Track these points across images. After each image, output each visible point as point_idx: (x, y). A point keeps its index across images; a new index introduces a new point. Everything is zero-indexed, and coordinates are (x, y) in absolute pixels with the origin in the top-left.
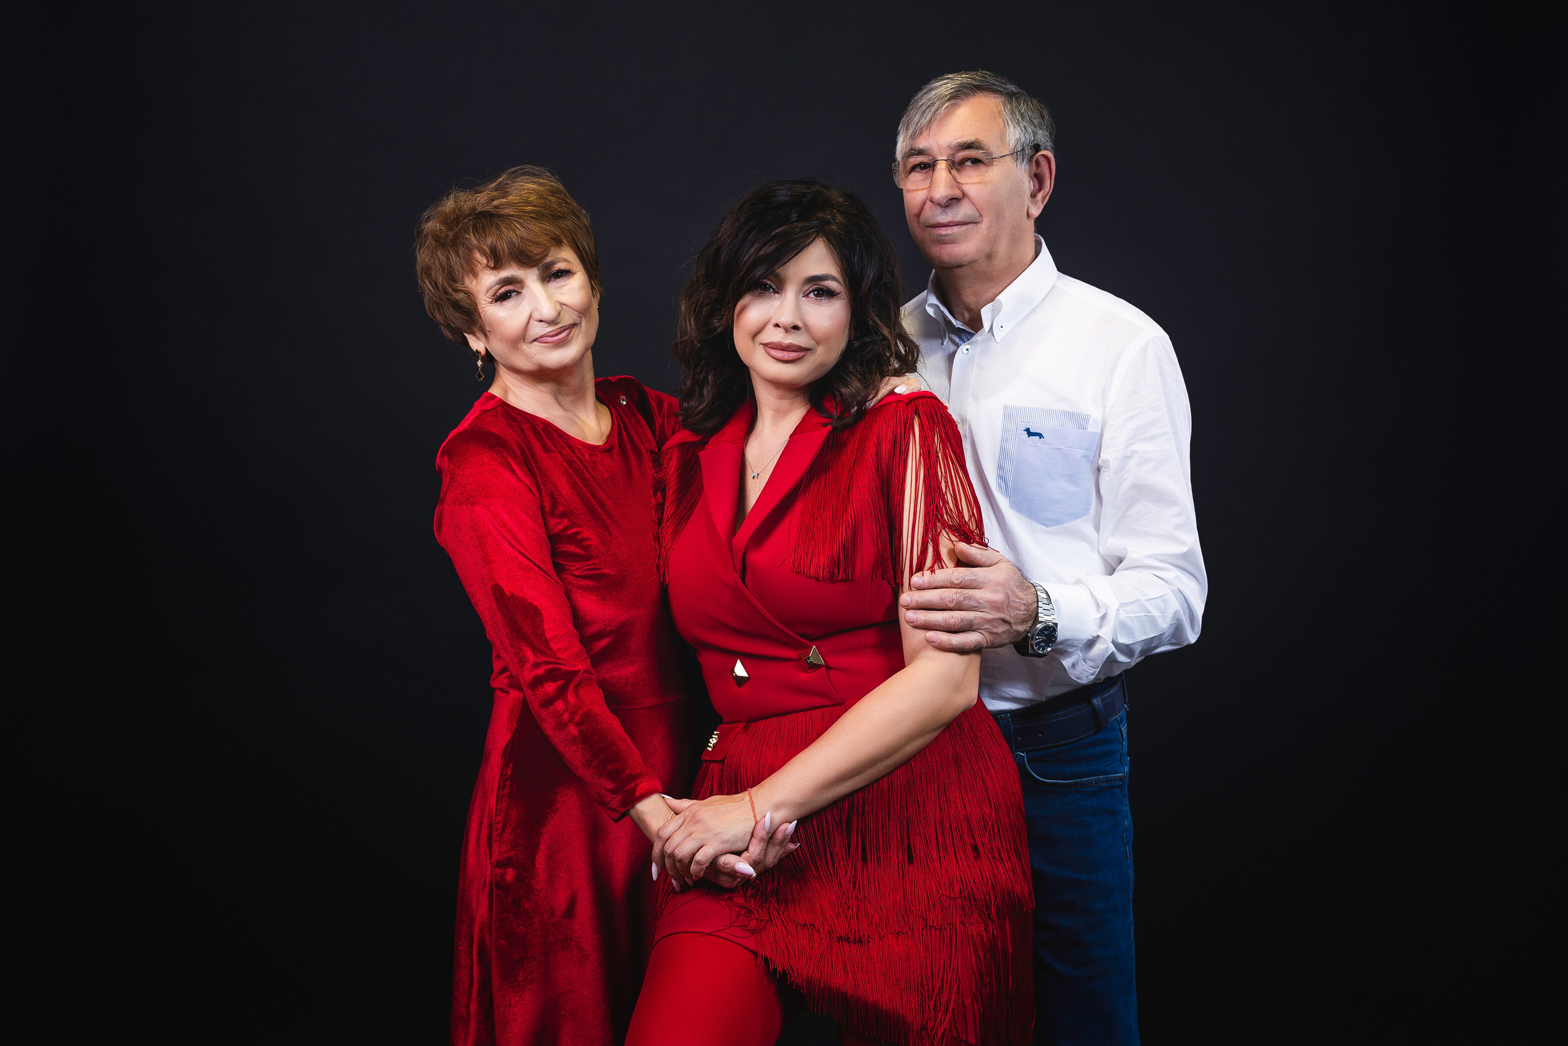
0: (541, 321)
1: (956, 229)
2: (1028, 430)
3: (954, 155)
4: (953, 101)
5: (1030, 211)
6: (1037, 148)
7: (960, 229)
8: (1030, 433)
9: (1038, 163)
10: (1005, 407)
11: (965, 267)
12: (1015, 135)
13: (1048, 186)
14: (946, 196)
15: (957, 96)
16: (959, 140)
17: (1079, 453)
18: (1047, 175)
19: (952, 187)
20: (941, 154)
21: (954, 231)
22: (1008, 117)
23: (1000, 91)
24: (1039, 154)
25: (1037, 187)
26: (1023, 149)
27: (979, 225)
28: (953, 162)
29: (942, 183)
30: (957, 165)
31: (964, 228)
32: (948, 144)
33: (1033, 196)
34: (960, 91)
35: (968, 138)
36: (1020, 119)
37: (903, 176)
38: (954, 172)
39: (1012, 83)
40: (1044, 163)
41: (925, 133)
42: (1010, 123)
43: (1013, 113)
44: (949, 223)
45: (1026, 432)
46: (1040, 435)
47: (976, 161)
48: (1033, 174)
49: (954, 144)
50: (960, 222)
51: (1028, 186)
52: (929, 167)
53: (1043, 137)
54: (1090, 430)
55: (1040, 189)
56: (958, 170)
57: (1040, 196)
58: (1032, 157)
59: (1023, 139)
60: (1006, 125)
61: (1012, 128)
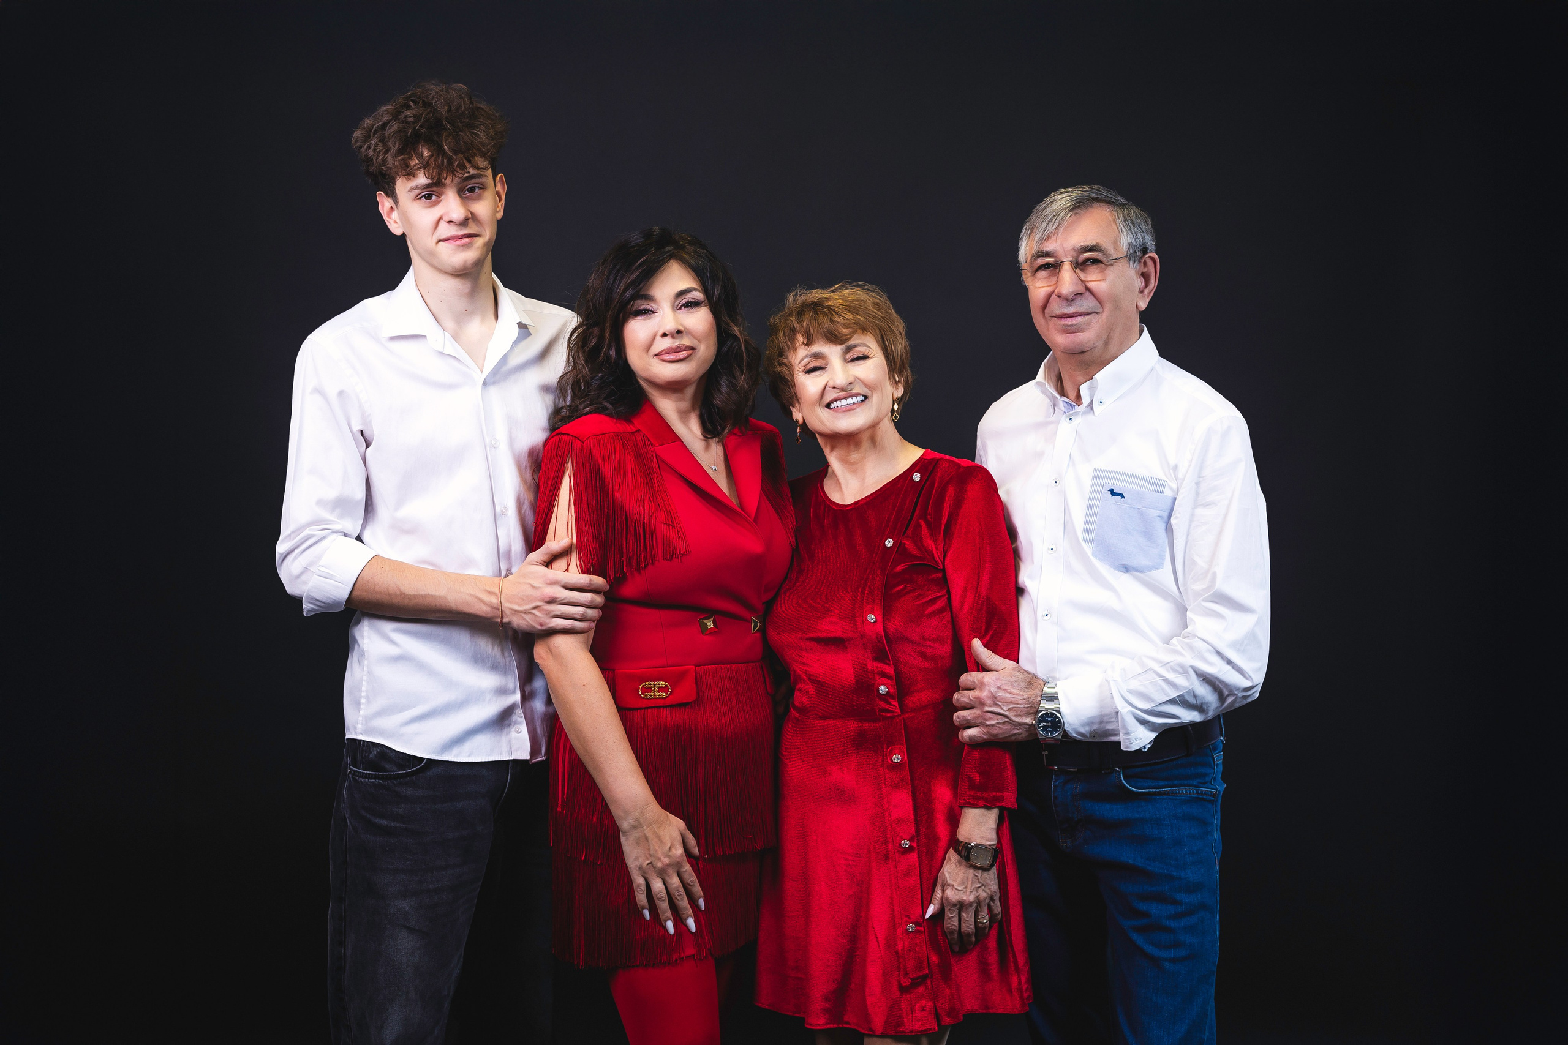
0: (834, 388)
1: (1080, 319)
2: (1112, 491)
3: (1077, 257)
4: (1075, 212)
5: (1139, 304)
6: (1145, 251)
7: (1084, 319)
8: (1113, 493)
9: (1145, 264)
10: (1095, 469)
11: (1087, 353)
12: (1126, 240)
13: (1153, 284)
14: (1073, 292)
15: (1078, 206)
16: (1082, 244)
17: (1154, 513)
18: (1153, 274)
19: (1076, 284)
20: (1065, 256)
21: (1079, 321)
22: (1121, 224)
23: (1113, 202)
24: (1147, 256)
25: (1143, 284)
26: (1135, 252)
27: (1101, 315)
28: (1077, 263)
29: (1068, 280)
30: (1080, 265)
31: (1087, 318)
32: (1072, 247)
33: (1141, 292)
34: (1081, 202)
35: (1090, 241)
36: (1131, 226)
37: (1029, 274)
38: (1078, 271)
39: (1121, 196)
40: (1150, 263)
41: (1053, 239)
42: (1123, 229)
43: (1125, 220)
44: (1074, 313)
45: (1110, 492)
46: (1122, 496)
47: (1096, 261)
48: (1140, 274)
49: (1077, 247)
50: (1083, 313)
51: (1139, 283)
52: (1054, 267)
53: (1149, 241)
54: (1165, 494)
55: (1146, 286)
56: (1082, 270)
57: (1146, 291)
58: (1141, 258)
59: (1134, 243)
60: (1119, 231)
61: (1125, 233)
